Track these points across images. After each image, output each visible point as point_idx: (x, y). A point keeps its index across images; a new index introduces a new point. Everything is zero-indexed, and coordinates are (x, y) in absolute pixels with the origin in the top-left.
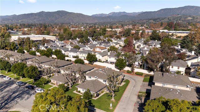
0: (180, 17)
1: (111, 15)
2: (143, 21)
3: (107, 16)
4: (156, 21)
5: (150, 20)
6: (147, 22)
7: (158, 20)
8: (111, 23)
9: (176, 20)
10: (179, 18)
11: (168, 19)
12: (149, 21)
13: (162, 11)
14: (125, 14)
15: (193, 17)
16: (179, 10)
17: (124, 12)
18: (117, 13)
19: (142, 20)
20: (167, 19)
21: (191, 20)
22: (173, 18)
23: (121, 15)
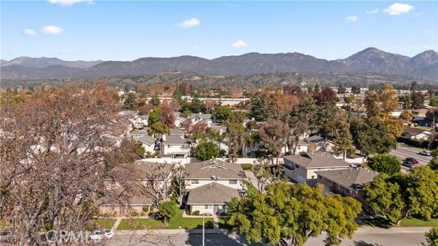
0: (180, 75)
1: (19, 63)
2: (109, 80)
3: (6, 65)
4: (139, 81)
5: (125, 78)
6: (119, 82)
7: (141, 79)
8: (27, 83)
9: (174, 80)
10: (179, 78)
11: (160, 77)
12: (124, 81)
13: (143, 63)
14: (59, 63)
15: (202, 76)
16: (173, 63)
17: (55, 59)
18: (35, 59)
19: (107, 79)
20: (158, 77)
21: (200, 81)
22: (168, 76)
23: (47, 65)
